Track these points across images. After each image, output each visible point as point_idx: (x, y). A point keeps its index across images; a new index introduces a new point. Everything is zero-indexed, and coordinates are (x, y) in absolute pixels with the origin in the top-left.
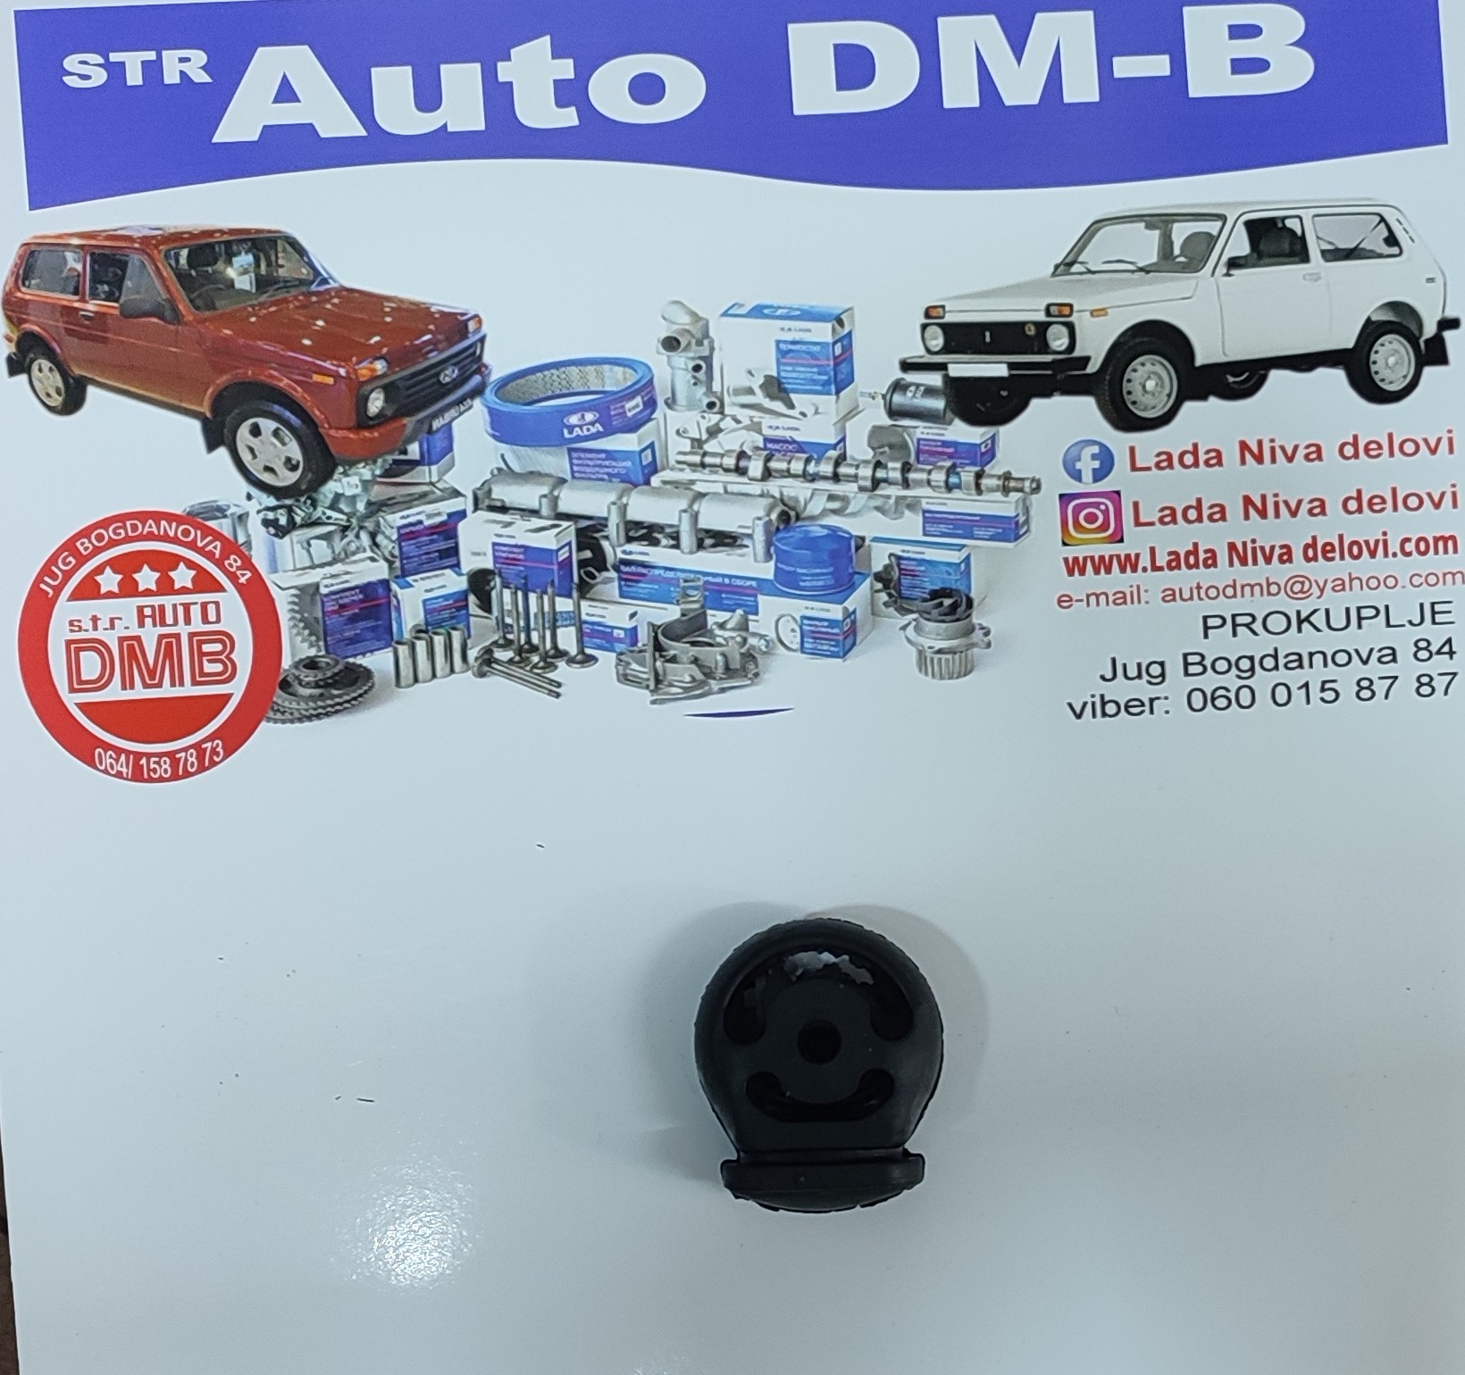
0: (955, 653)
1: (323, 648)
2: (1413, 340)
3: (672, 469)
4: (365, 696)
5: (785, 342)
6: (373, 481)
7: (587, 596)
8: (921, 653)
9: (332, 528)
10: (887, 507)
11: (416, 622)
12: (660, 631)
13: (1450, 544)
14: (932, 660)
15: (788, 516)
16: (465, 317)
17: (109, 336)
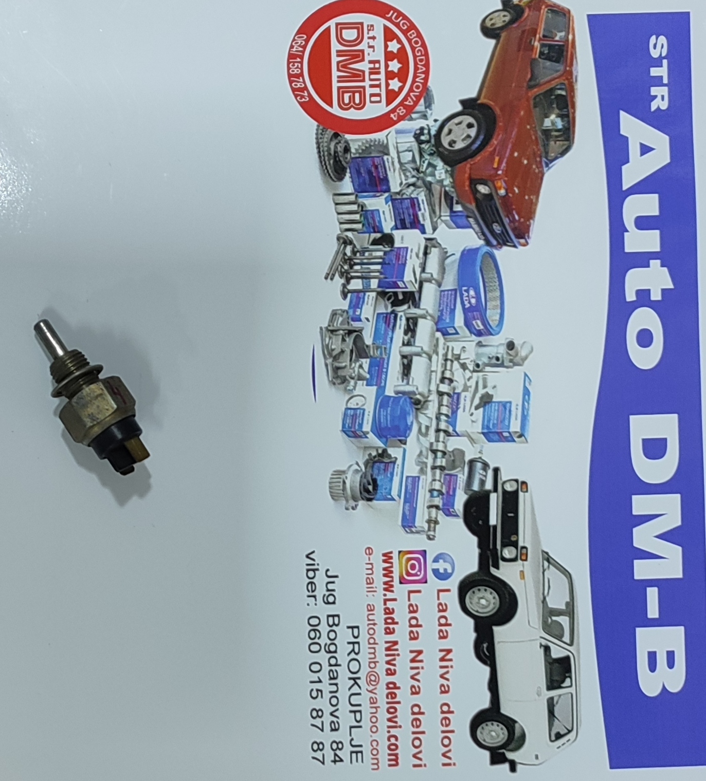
0: (343, 491)
1: (355, 156)
2: (504, 746)
3: (444, 344)
4: (329, 177)
5: (510, 406)
6: (443, 186)
7: (379, 297)
8: (344, 472)
9: (418, 163)
10: (422, 457)
11: (367, 205)
12: (359, 333)
13: (393, 763)
14: (340, 478)
15: (418, 404)
16: (526, 237)
17: (521, 53)
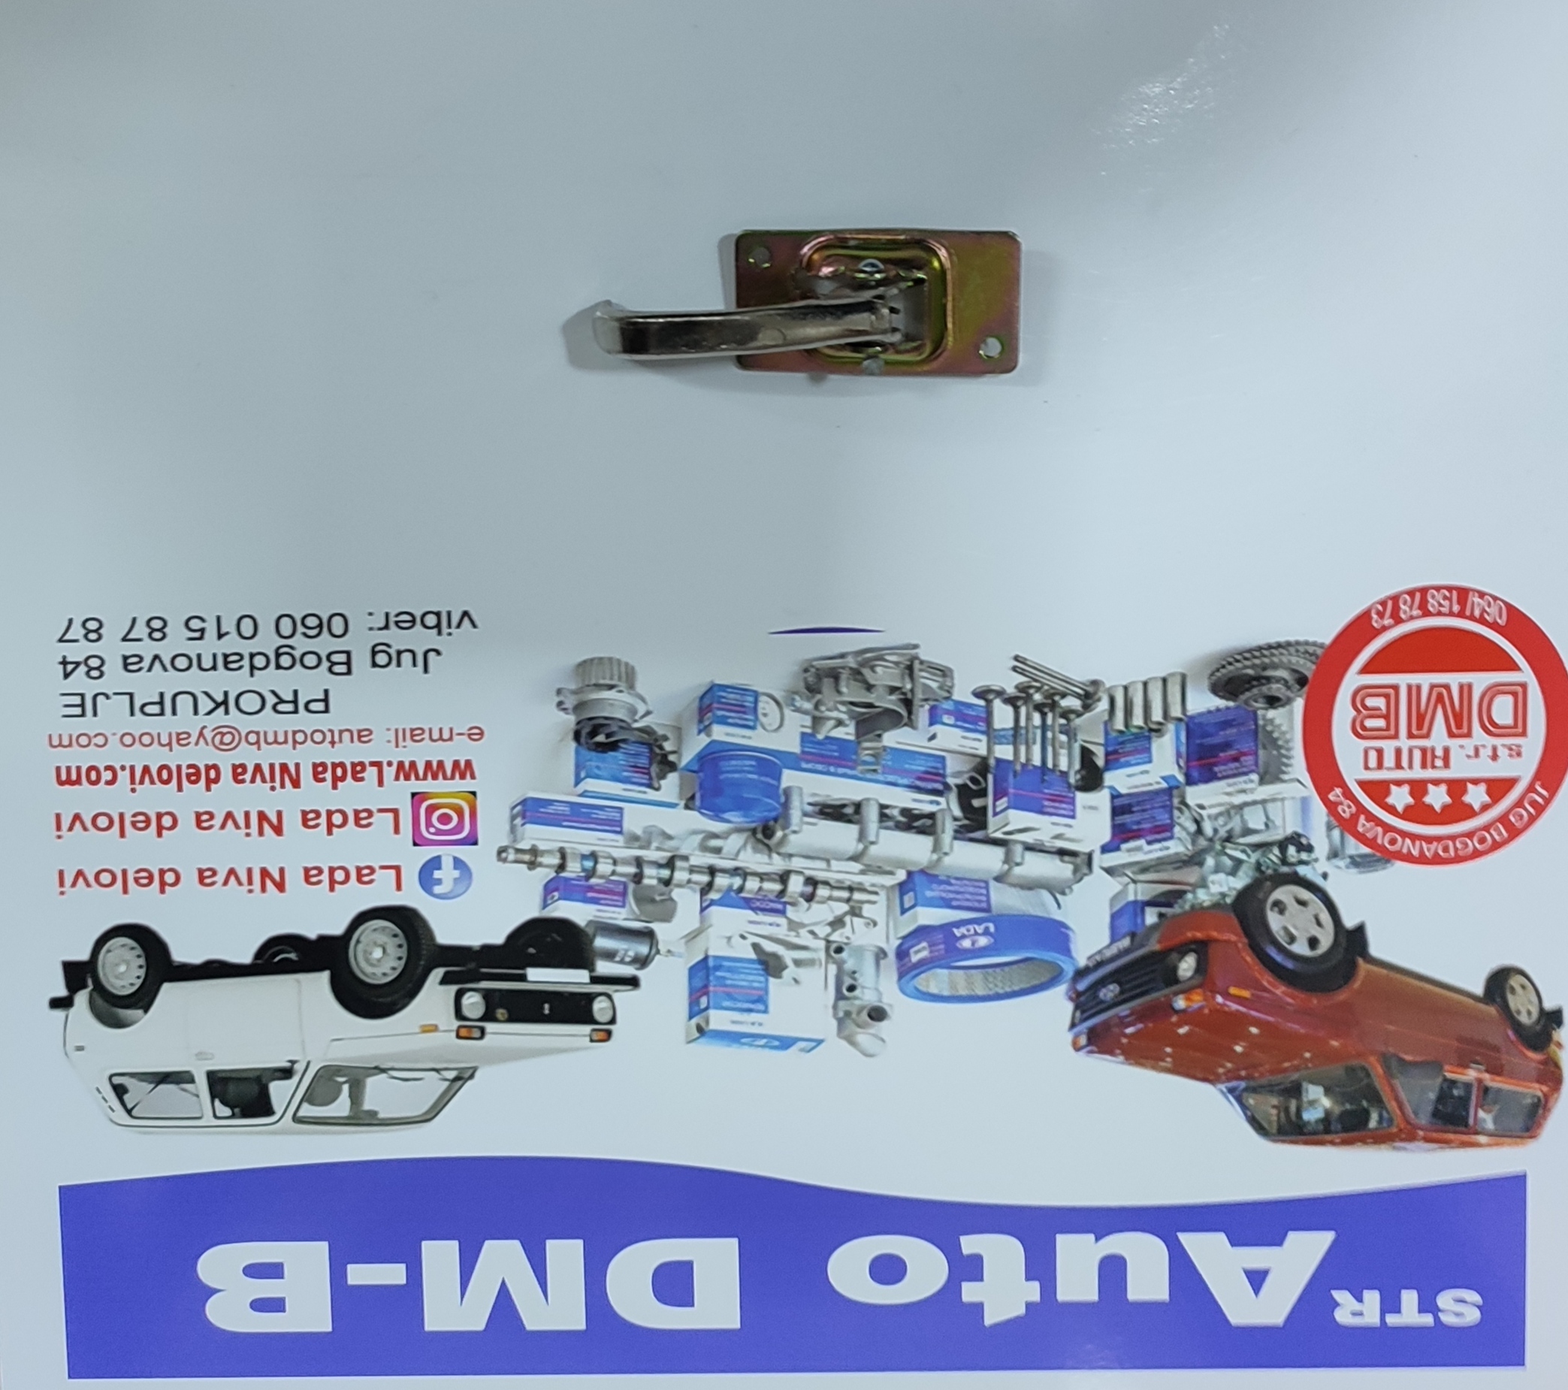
0: (595, 685)
1: (1260, 717)
2: (100, 989)
3: (883, 886)
4: (1220, 666)
5: (758, 1011)
6: (1195, 887)
7: (978, 760)
8: (631, 686)
9: (1242, 840)
10: (661, 838)
11: (1160, 740)
12: (906, 720)
13: (64, 777)
14: (620, 679)
15: (764, 834)
16: (1089, 1048)
17: (1456, 1044)
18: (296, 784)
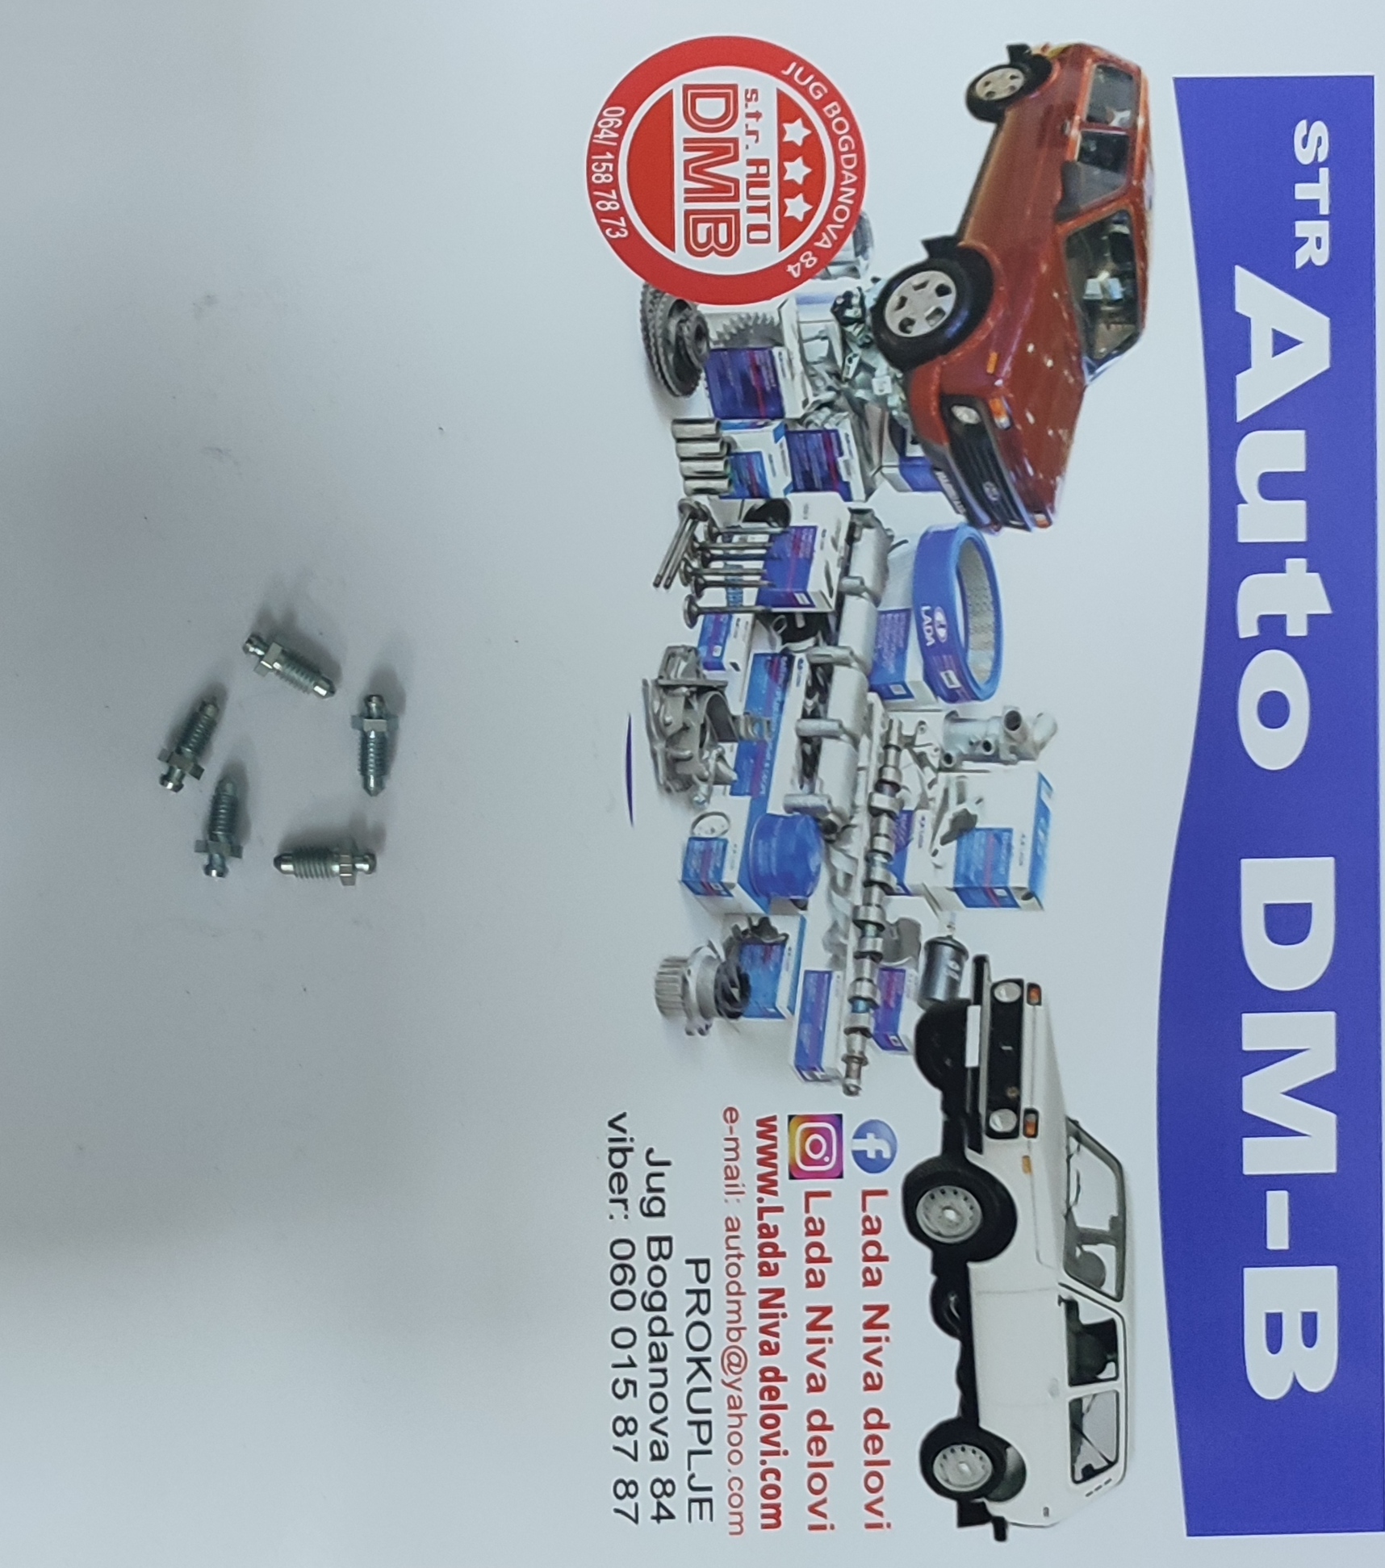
0: (682, 998)
1: (717, 346)
2: (985, 1491)
3: (884, 715)
4: (665, 388)
5: (1010, 839)
6: (886, 408)
7: (758, 621)
8: (684, 961)
9: (840, 363)
10: (836, 935)
11: (739, 444)
12: (718, 693)
13: (772, 1521)
14: (675, 973)
15: (832, 831)
16: (1049, 511)
17: (1043, 149)
18: (780, 1293)
